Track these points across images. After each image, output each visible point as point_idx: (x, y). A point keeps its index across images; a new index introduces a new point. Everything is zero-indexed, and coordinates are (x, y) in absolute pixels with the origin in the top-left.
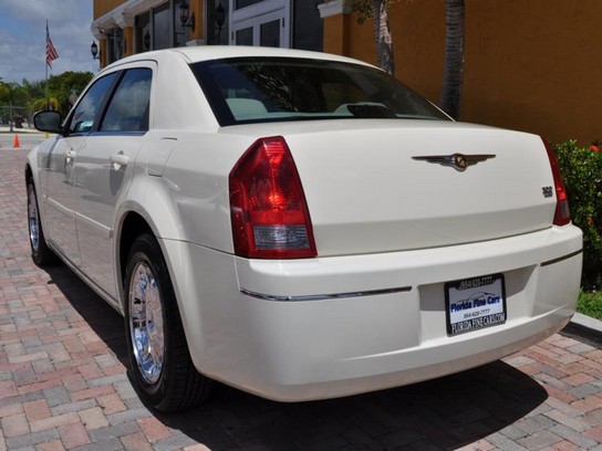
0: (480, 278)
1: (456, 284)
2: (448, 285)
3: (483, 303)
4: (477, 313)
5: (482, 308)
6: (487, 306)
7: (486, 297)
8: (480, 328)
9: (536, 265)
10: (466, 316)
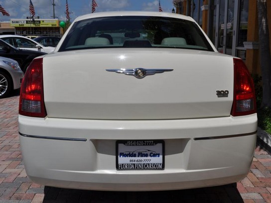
0: (144, 141)
1: (124, 142)
2: (119, 142)
3: (146, 155)
4: (141, 161)
5: (145, 158)
6: (149, 158)
7: (149, 153)
8: (140, 169)
9: (189, 139)
10: (131, 161)
